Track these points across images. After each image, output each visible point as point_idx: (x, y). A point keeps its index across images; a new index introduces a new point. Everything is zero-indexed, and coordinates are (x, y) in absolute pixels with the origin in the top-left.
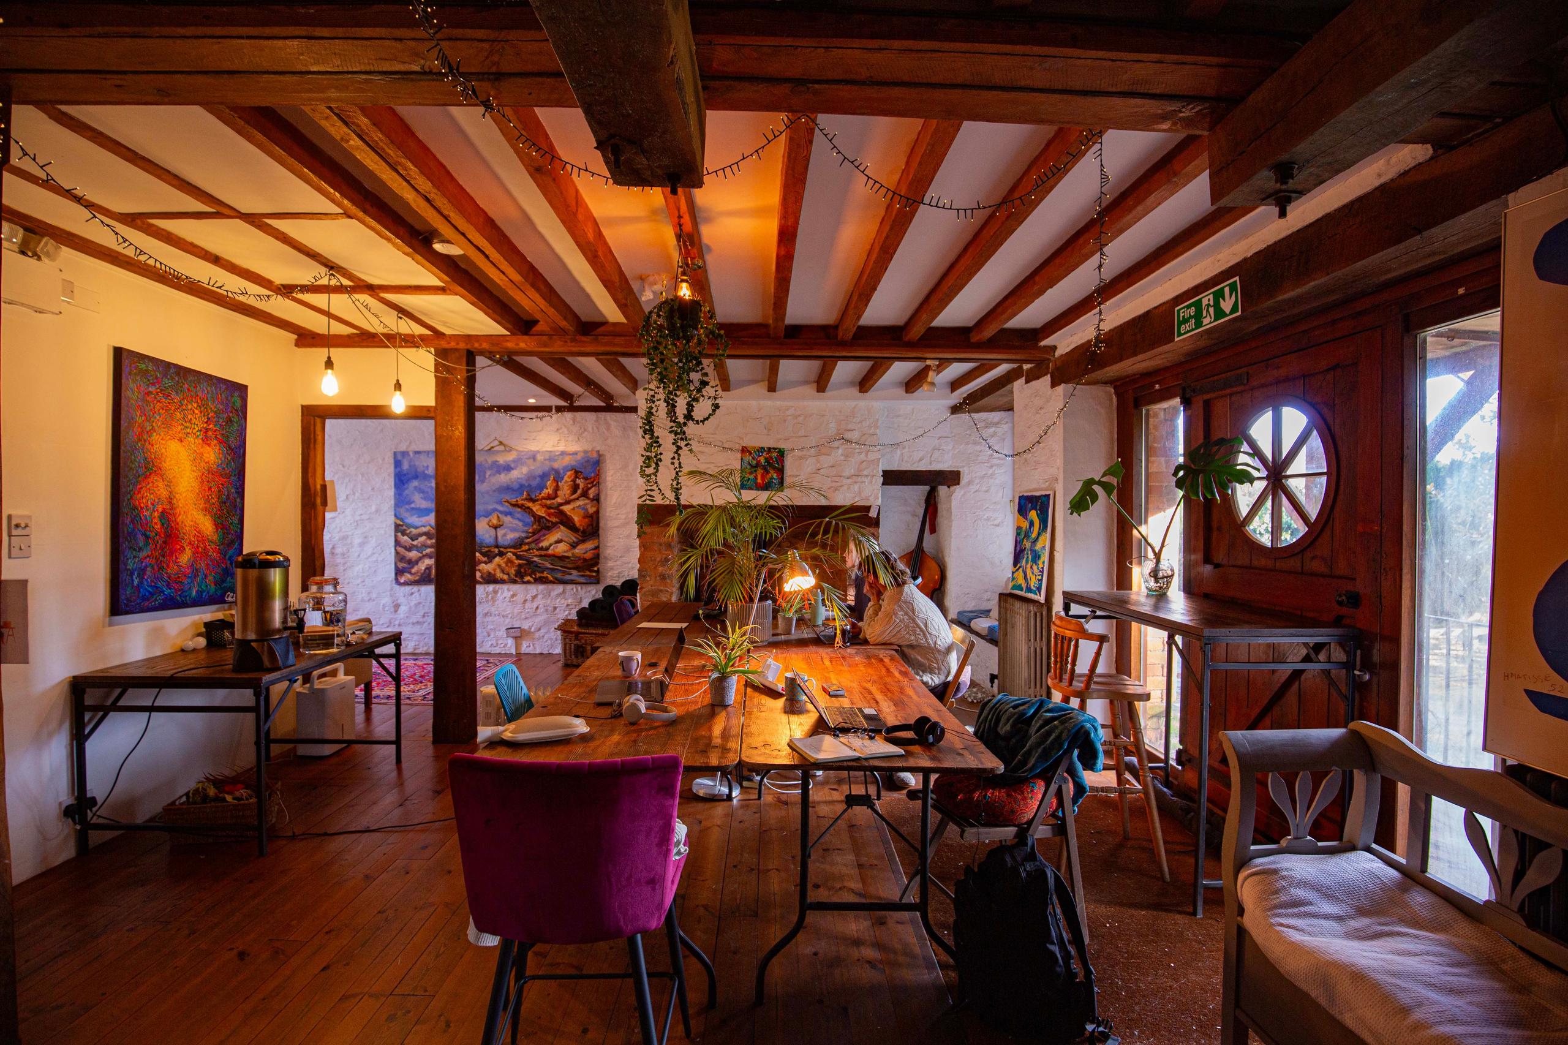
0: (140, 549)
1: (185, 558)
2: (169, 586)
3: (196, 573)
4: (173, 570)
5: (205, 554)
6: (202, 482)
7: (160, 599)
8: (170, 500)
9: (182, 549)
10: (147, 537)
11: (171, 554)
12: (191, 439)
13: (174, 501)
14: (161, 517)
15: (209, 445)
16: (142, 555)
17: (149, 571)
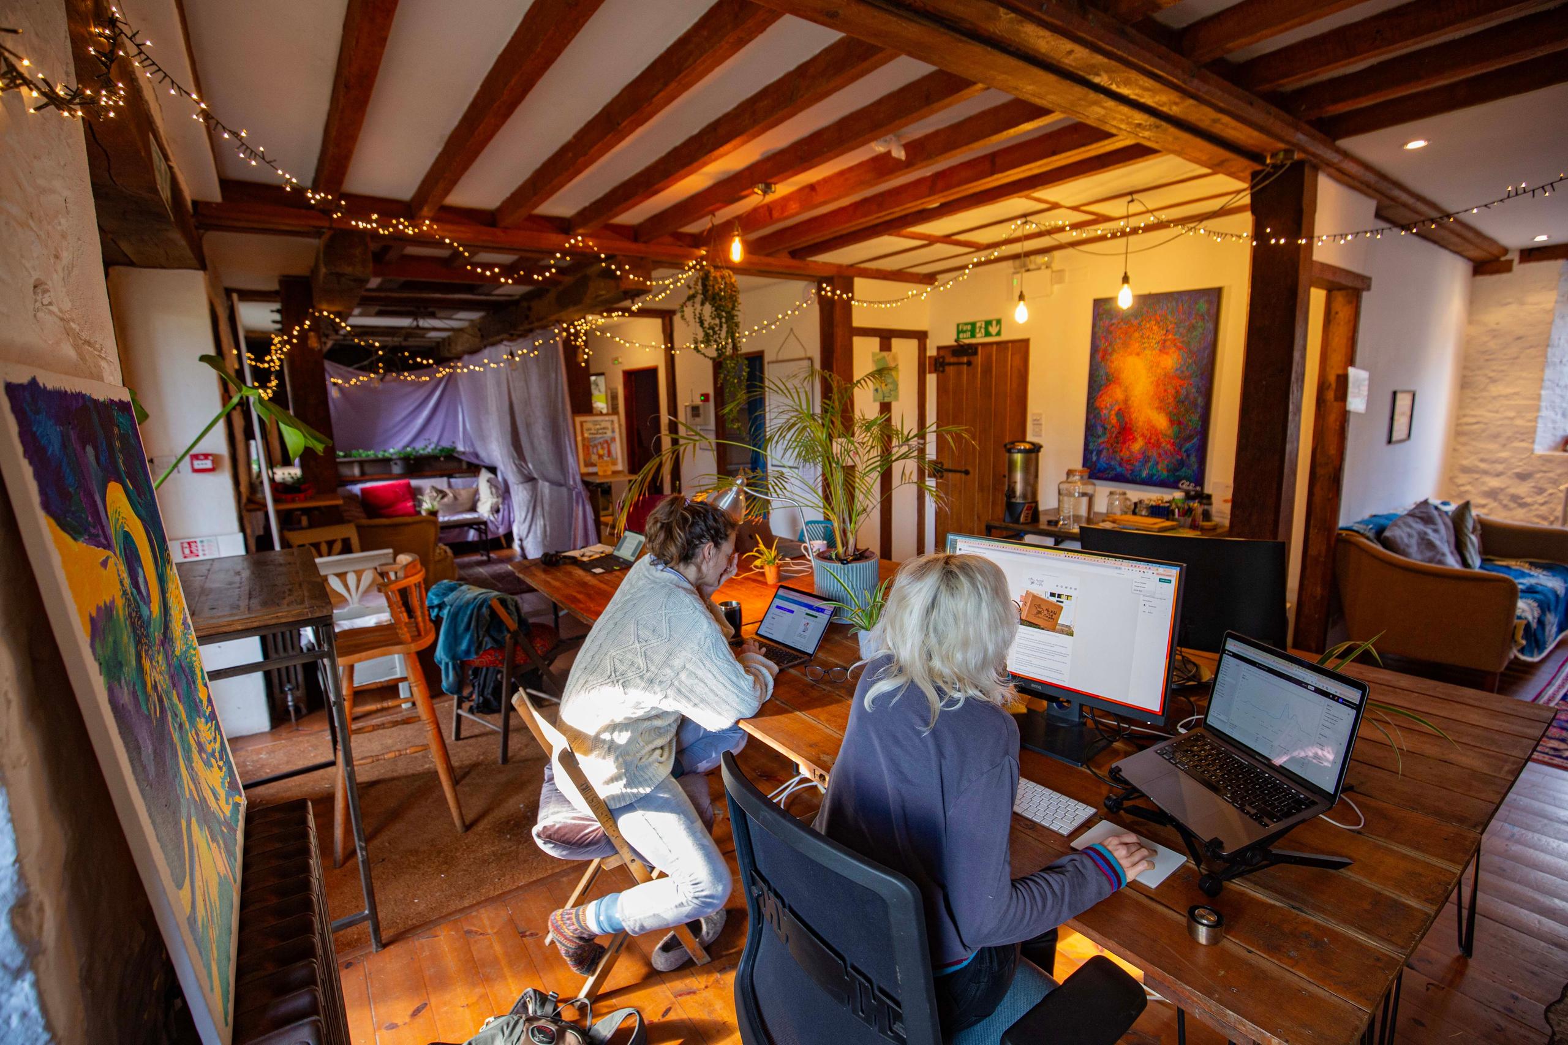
0: (1099, 437)
1: (1137, 446)
2: (1120, 465)
3: (1147, 460)
4: (1125, 454)
5: (1158, 445)
6: (1158, 385)
7: (1112, 474)
8: (1126, 401)
9: (1134, 440)
10: (1105, 429)
11: (1124, 442)
12: (1147, 352)
13: (1130, 402)
14: (1117, 414)
15: (1167, 353)
16: (1100, 441)
17: (1105, 453)
